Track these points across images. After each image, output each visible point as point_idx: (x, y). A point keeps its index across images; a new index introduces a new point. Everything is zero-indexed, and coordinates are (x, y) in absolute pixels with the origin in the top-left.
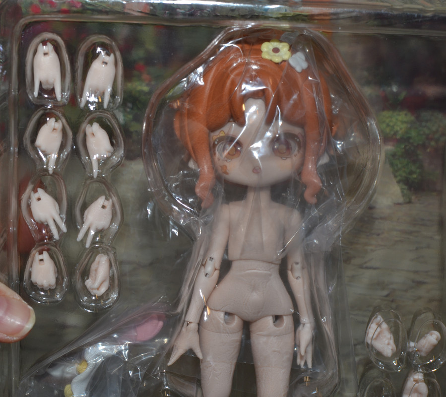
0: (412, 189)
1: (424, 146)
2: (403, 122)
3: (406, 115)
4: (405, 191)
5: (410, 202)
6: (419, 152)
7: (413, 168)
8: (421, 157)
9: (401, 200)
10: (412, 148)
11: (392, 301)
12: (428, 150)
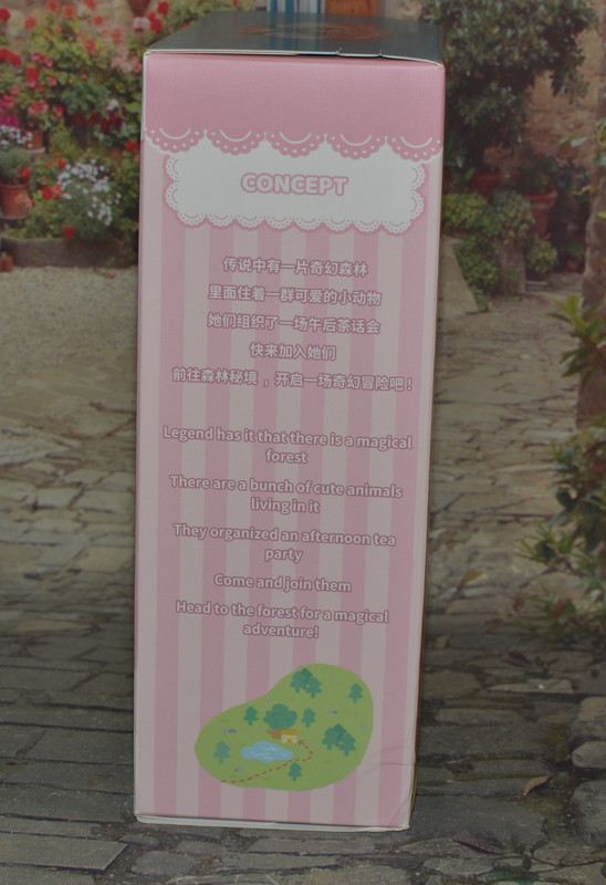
0: (489, 293)
1: (500, 238)
2: (473, 208)
3: (476, 198)
4: (480, 297)
5: (486, 310)
6: (494, 245)
7: (488, 266)
8: (496, 251)
9: (475, 308)
10: (486, 240)
11: (478, 449)
12: (506, 242)
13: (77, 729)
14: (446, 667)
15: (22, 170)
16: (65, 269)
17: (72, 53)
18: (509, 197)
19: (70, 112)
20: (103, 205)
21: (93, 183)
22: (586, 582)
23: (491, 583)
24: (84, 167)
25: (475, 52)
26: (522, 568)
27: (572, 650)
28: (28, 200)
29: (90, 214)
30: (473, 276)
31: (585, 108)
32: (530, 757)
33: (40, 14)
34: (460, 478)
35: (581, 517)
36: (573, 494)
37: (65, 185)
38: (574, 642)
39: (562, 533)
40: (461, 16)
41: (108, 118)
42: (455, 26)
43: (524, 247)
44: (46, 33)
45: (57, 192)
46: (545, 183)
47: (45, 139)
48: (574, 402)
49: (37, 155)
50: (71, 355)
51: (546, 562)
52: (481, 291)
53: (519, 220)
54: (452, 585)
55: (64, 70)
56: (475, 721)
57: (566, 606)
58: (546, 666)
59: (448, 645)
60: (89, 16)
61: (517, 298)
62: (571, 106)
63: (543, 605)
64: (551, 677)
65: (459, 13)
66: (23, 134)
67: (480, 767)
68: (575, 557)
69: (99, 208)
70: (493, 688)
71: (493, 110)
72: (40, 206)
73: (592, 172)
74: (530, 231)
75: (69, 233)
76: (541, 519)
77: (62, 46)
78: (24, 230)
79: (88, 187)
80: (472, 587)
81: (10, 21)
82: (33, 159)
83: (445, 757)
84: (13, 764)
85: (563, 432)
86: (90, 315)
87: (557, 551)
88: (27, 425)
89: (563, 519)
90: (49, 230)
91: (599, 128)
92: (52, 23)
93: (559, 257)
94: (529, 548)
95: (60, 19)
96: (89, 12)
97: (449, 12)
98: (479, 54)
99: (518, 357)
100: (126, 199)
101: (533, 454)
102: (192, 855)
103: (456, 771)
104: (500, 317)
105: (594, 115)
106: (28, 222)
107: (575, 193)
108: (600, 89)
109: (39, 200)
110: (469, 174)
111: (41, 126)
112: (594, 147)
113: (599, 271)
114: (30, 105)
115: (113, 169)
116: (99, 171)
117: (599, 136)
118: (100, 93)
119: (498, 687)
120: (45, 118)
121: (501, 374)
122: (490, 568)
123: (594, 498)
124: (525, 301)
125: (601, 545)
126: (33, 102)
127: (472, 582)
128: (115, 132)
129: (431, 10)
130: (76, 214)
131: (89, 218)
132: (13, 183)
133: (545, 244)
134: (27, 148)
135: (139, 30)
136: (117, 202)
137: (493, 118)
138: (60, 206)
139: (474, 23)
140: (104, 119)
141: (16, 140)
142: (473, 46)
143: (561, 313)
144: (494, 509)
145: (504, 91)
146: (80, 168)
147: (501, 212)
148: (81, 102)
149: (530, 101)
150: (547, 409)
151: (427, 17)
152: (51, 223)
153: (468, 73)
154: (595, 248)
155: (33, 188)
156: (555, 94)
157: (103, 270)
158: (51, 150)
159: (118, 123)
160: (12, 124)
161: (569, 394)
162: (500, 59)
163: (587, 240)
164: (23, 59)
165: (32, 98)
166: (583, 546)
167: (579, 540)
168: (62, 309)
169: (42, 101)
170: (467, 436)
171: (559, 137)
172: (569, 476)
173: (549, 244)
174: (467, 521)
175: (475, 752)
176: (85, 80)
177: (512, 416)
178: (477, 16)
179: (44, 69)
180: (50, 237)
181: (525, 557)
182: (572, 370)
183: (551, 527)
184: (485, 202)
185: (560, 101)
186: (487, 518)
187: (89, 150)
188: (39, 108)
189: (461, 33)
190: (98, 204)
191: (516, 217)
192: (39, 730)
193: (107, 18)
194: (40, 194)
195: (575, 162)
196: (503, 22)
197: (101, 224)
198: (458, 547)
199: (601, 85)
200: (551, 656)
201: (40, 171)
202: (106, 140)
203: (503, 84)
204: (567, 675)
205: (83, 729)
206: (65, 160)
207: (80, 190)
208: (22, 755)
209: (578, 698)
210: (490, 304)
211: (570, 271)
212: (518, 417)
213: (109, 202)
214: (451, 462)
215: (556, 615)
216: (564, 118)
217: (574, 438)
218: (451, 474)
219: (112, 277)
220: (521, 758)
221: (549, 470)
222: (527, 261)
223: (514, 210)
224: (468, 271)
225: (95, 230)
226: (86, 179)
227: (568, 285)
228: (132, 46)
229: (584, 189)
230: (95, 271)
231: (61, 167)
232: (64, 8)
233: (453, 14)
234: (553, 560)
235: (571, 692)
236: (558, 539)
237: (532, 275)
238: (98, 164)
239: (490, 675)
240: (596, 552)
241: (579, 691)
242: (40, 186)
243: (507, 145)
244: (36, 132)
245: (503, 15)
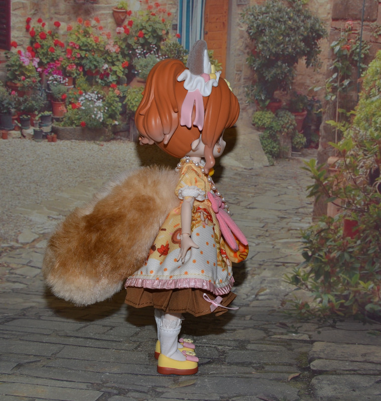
0: (275, 157)
1: (281, 132)
2: (268, 118)
3: (270, 113)
4: (270, 159)
5: (273, 165)
6: (278, 135)
7: (275, 145)
8: (279, 138)
9: (268, 164)
10: (274, 133)
11: (267, 231)
12: (283, 134)
13: (79, 346)
14: (250, 327)
15: (63, 95)
16: (80, 141)
17: (88, 43)
18: (285, 113)
19: (86, 70)
20: (99, 112)
21: (95, 102)
22: (314, 294)
23: (271, 294)
24: (91, 95)
25: (271, 48)
26: (285, 287)
27: (308, 322)
28: (65, 109)
29: (93, 116)
30: (267, 149)
31: (321, 74)
32: (291, 365)
33: (74, 24)
34: (258, 244)
35: (313, 264)
36: (310, 254)
37: (82, 102)
38: (309, 320)
39: (304, 271)
40: (266, 30)
41: (103, 73)
42: (263, 35)
43: (291, 136)
44: (76, 33)
45: (79, 106)
46: (301, 107)
47: (74, 82)
48: (311, 210)
49: (70, 88)
50: (82, 182)
51: (296, 284)
52: (271, 156)
53: (290, 124)
54: (253, 294)
55: (84, 50)
56: (265, 349)
57: (305, 305)
58: (296, 329)
59: (251, 319)
60: (96, 26)
61: (287, 160)
62: (315, 73)
63: (294, 304)
64: (299, 333)
65: (264, 29)
66: (64, 79)
67: (267, 368)
68: (310, 283)
69: (97, 113)
70: (272, 337)
71: (278, 73)
72: (70, 112)
73: (323, 102)
74: (294, 129)
75: (83, 124)
76: (295, 265)
77: (84, 39)
78: (63, 123)
79: (92, 104)
80: (262, 295)
81: (60, 27)
82: (68, 91)
83: (251, 363)
84: (50, 359)
85: (306, 224)
86: (91, 163)
87: (301, 280)
88: (60, 214)
89: (305, 265)
90: (74, 123)
91: (327, 82)
92: (79, 28)
93: (307, 141)
94: (289, 278)
95: (83, 27)
96: (97, 24)
97: (260, 29)
98: (273, 48)
99: (287, 188)
100: (110, 110)
101: (292, 234)
102: (134, 398)
103: (257, 369)
104: (279, 168)
105: (325, 77)
106: (64, 119)
107: (315, 112)
108: (328, 65)
109: (70, 109)
110: (267, 103)
111: (72, 75)
112: (324, 91)
113: (325, 148)
114: (68, 65)
115: (104, 96)
116: (98, 96)
117: (327, 86)
118: (100, 61)
119: (275, 336)
120: (74, 72)
121: (279, 195)
122: (271, 287)
123: (319, 255)
124: (291, 161)
125: (322, 278)
126: (69, 64)
127: (262, 293)
128: (106, 79)
129: (252, 28)
130: (87, 116)
131: (92, 118)
132: (58, 101)
133: (301, 135)
134: (66, 85)
135: (119, 33)
136: (106, 111)
137: (279, 77)
138: (79, 112)
139: (271, 34)
140: (102, 73)
141: (60, 81)
142: (270, 45)
143: (307, 167)
144: (273, 259)
145: (284, 65)
146: (89, 95)
147: (281, 120)
148: (91, 65)
149: (296, 70)
150: (299, 213)
151: (250, 31)
152: (75, 120)
153: (268, 57)
154: (324, 137)
155: (67, 104)
156: (307, 67)
157: (98, 142)
158: (76, 87)
159: (108, 75)
160: (59, 74)
161: (310, 206)
162: (283, 51)
163: (320, 134)
164: (65, 45)
165: (69, 62)
166: (313, 278)
167: (312, 275)
168: (78, 160)
169: (73, 64)
170: (262, 225)
171: (309, 86)
172: (308, 245)
173: (302, 135)
174: (260, 265)
175: (265, 362)
176: (93, 55)
177: (283, 216)
178: (273, 31)
179: (75, 49)
180: (74, 126)
181: (287, 282)
182: (311, 194)
183: (299, 269)
184: (274, 115)
185: (310, 70)
186: (270, 263)
187: (94, 87)
188: (72, 67)
189: (265, 38)
190: (97, 111)
191: (288, 122)
192: (62, 346)
193: (105, 27)
194: (70, 106)
195: (316, 98)
196: (284, 34)
197: (98, 121)
198: (256, 277)
199: (328, 64)
200: (298, 325)
201: (71, 96)
202: (102, 82)
203: (284, 62)
204: (306, 332)
205: (82, 346)
206: (82, 91)
207: (89, 105)
208: (54, 356)
209: (312, 342)
210: (275, 162)
211: (312, 147)
212: (286, 216)
213: (102, 111)
214: (254, 237)
215: (301, 309)
216: (311, 78)
217: (311, 227)
218: (254, 243)
219: (102, 146)
220: (287, 365)
221: (299, 242)
222: (292, 143)
223: (287, 119)
224: (265, 147)
225: (95, 124)
226: (92, 100)
227: (311, 154)
228: (115, 40)
229: (319, 110)
230: (94, 142)
231: (81, 94)
232: (85, 22)
233: (262, 30)
234: (299, 284)
235: (309, 339)
236: (302, 274)
237: (294, 149)
238: (98, 94)
239: (271, 331)
240: (319, 281)
241: (312, 339)
242: (70, 103)
243: (284, 90)
244: (70, 78)
245: (284, 31)
